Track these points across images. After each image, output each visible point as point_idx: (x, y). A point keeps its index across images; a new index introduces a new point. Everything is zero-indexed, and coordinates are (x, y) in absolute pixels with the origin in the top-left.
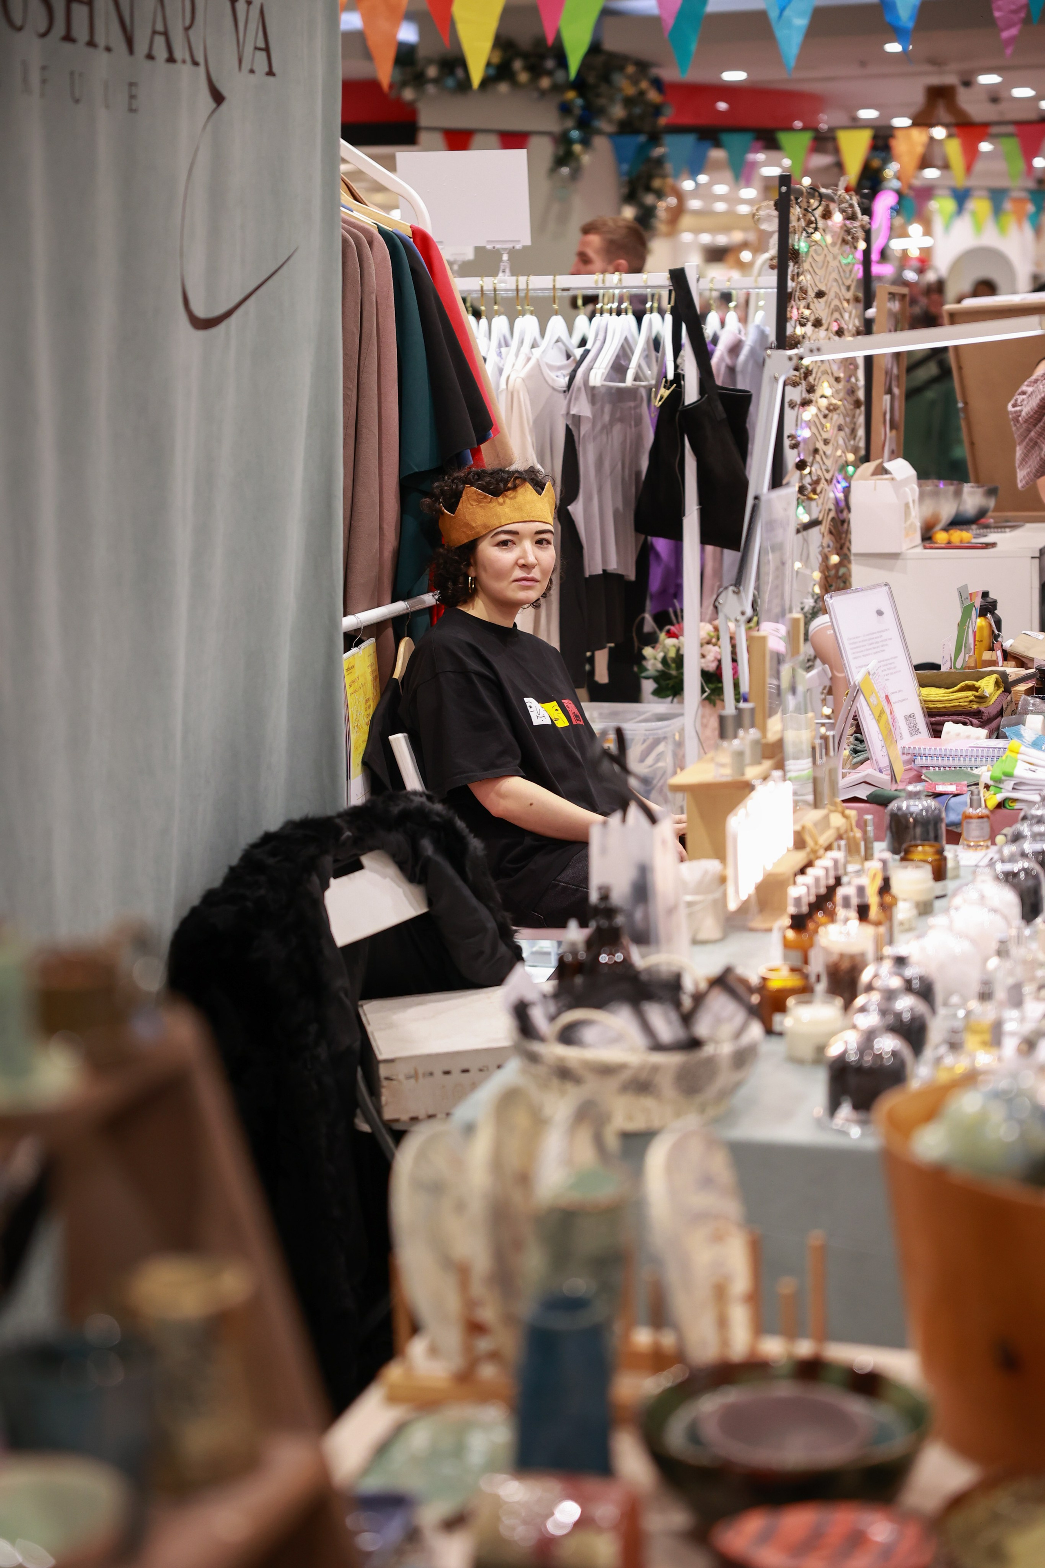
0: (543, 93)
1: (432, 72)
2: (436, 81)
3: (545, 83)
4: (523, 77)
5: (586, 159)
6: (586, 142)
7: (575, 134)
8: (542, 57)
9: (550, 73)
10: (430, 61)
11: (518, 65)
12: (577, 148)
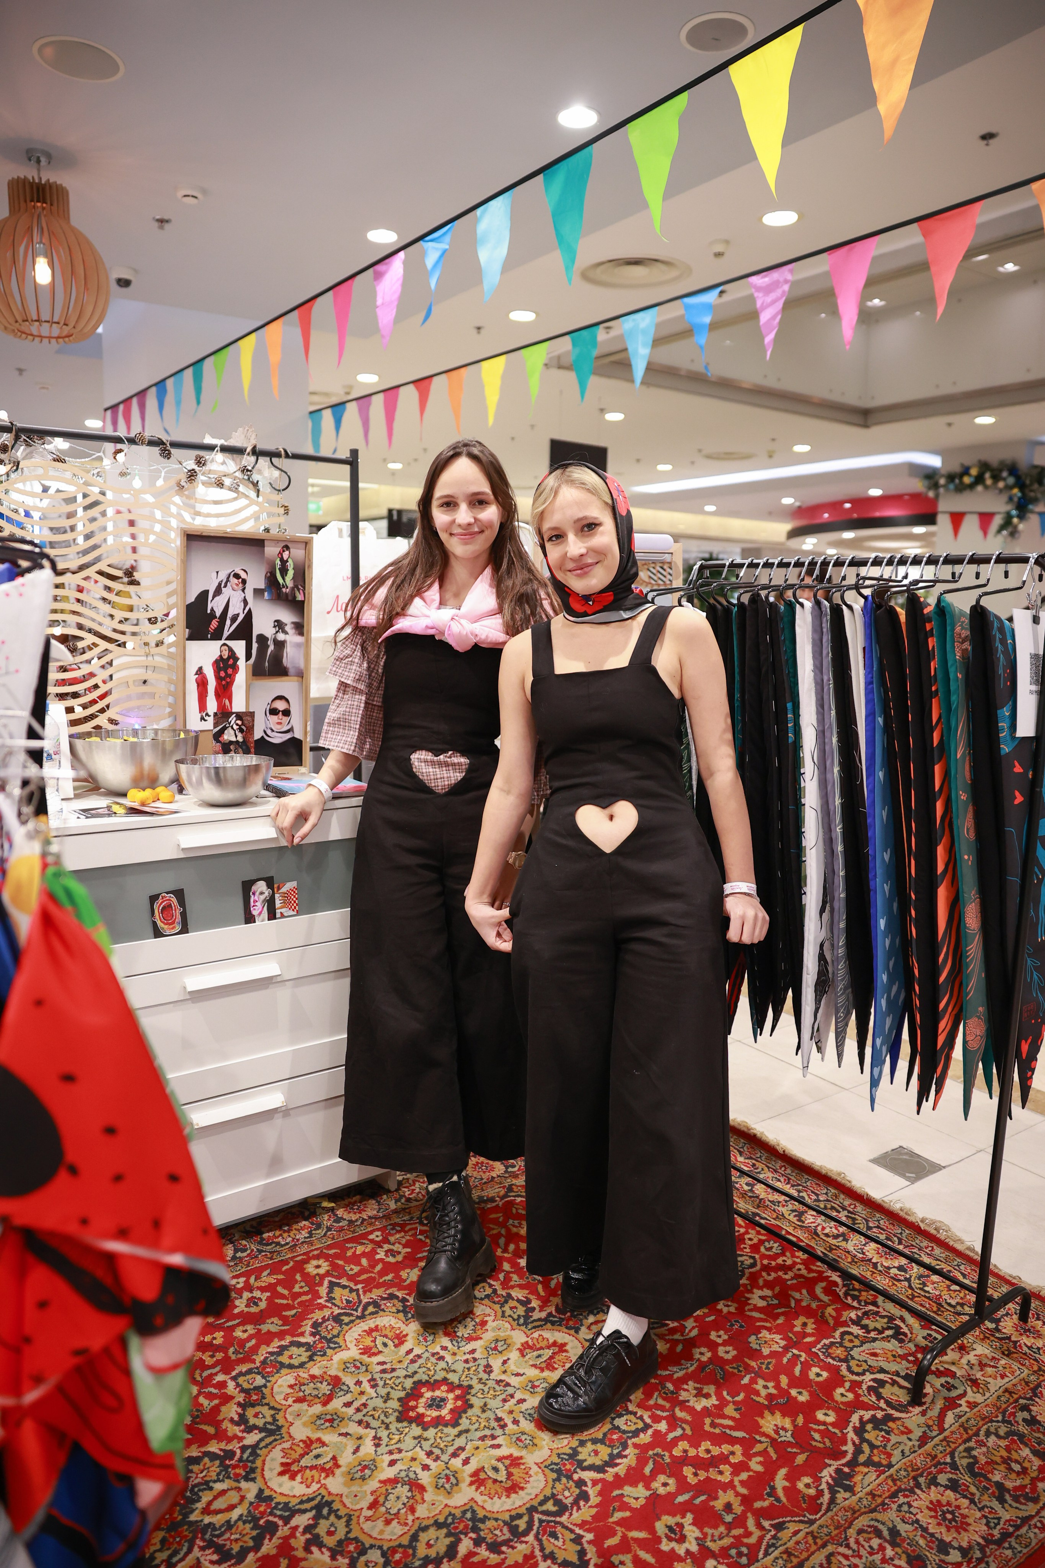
0: (1001, 491)
1: (942, 481)
2: (943, 486)
3: (1001, 484)
4: (989, 482)
5: (1021, 527)
6: (1021, 517)
7: (1014, 512)
8: (1001, 471)
9: (1004, 479)
10: (943, 476)
11: (987, 475)
12: (1015, 520)
